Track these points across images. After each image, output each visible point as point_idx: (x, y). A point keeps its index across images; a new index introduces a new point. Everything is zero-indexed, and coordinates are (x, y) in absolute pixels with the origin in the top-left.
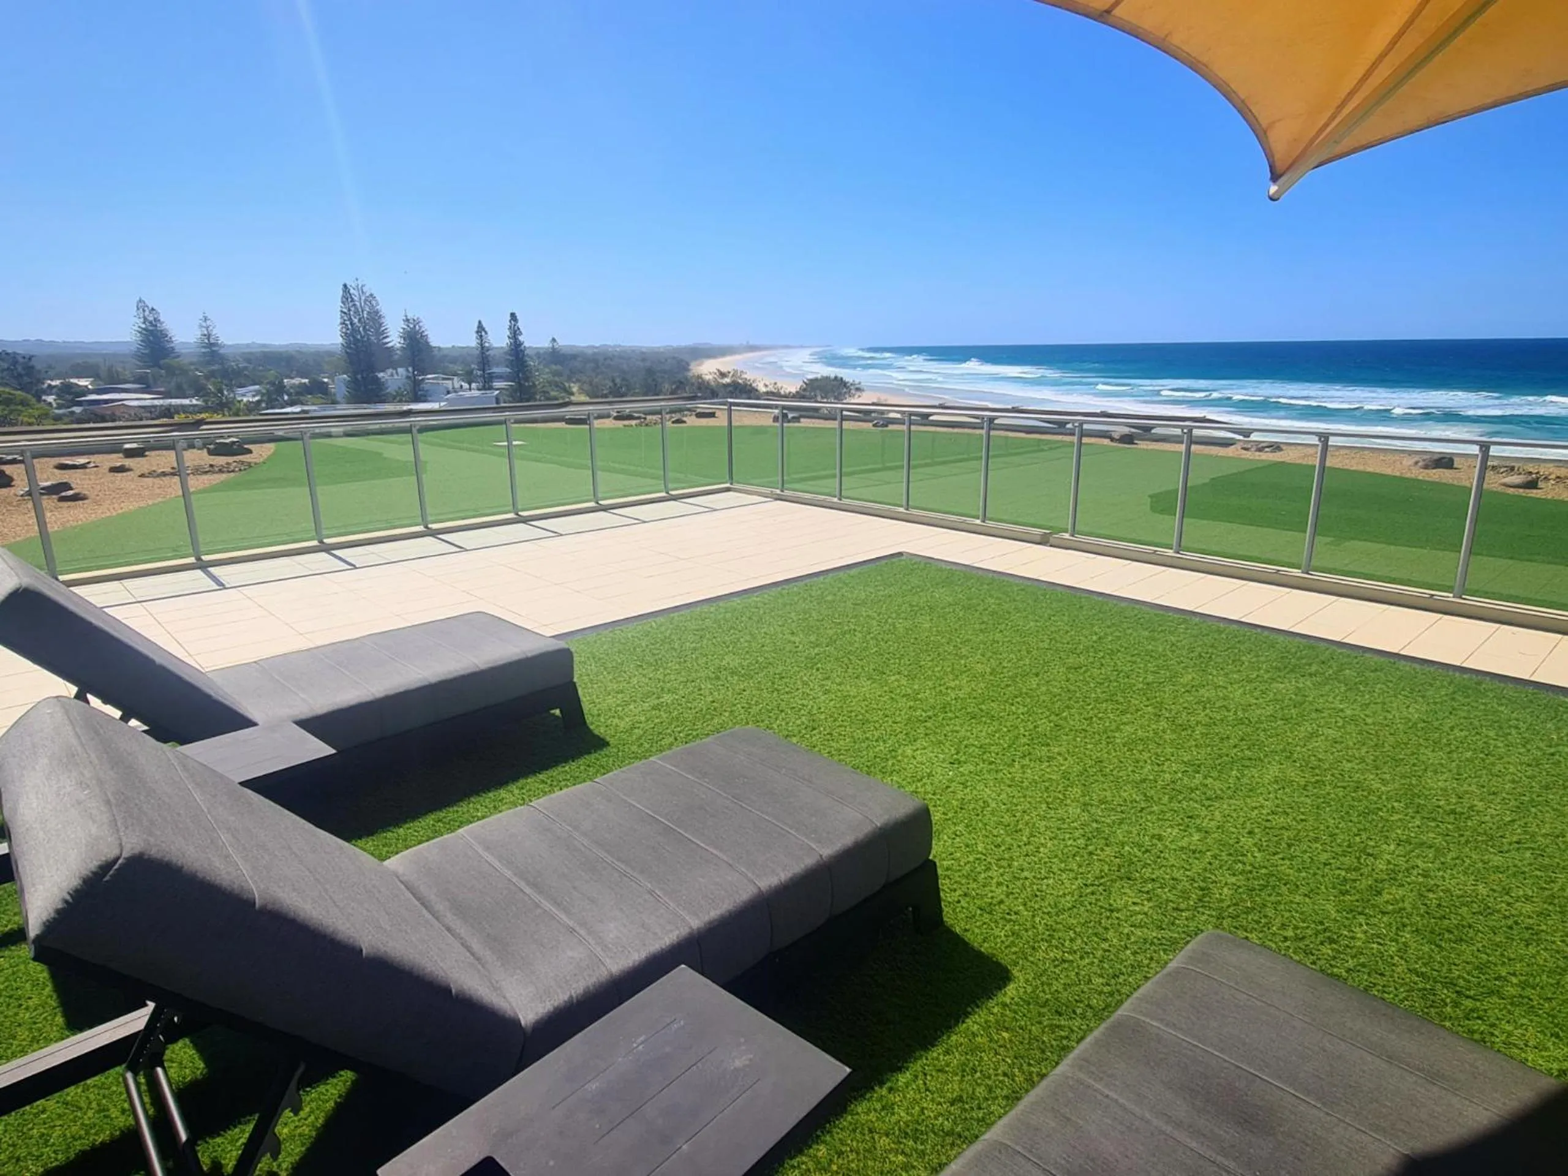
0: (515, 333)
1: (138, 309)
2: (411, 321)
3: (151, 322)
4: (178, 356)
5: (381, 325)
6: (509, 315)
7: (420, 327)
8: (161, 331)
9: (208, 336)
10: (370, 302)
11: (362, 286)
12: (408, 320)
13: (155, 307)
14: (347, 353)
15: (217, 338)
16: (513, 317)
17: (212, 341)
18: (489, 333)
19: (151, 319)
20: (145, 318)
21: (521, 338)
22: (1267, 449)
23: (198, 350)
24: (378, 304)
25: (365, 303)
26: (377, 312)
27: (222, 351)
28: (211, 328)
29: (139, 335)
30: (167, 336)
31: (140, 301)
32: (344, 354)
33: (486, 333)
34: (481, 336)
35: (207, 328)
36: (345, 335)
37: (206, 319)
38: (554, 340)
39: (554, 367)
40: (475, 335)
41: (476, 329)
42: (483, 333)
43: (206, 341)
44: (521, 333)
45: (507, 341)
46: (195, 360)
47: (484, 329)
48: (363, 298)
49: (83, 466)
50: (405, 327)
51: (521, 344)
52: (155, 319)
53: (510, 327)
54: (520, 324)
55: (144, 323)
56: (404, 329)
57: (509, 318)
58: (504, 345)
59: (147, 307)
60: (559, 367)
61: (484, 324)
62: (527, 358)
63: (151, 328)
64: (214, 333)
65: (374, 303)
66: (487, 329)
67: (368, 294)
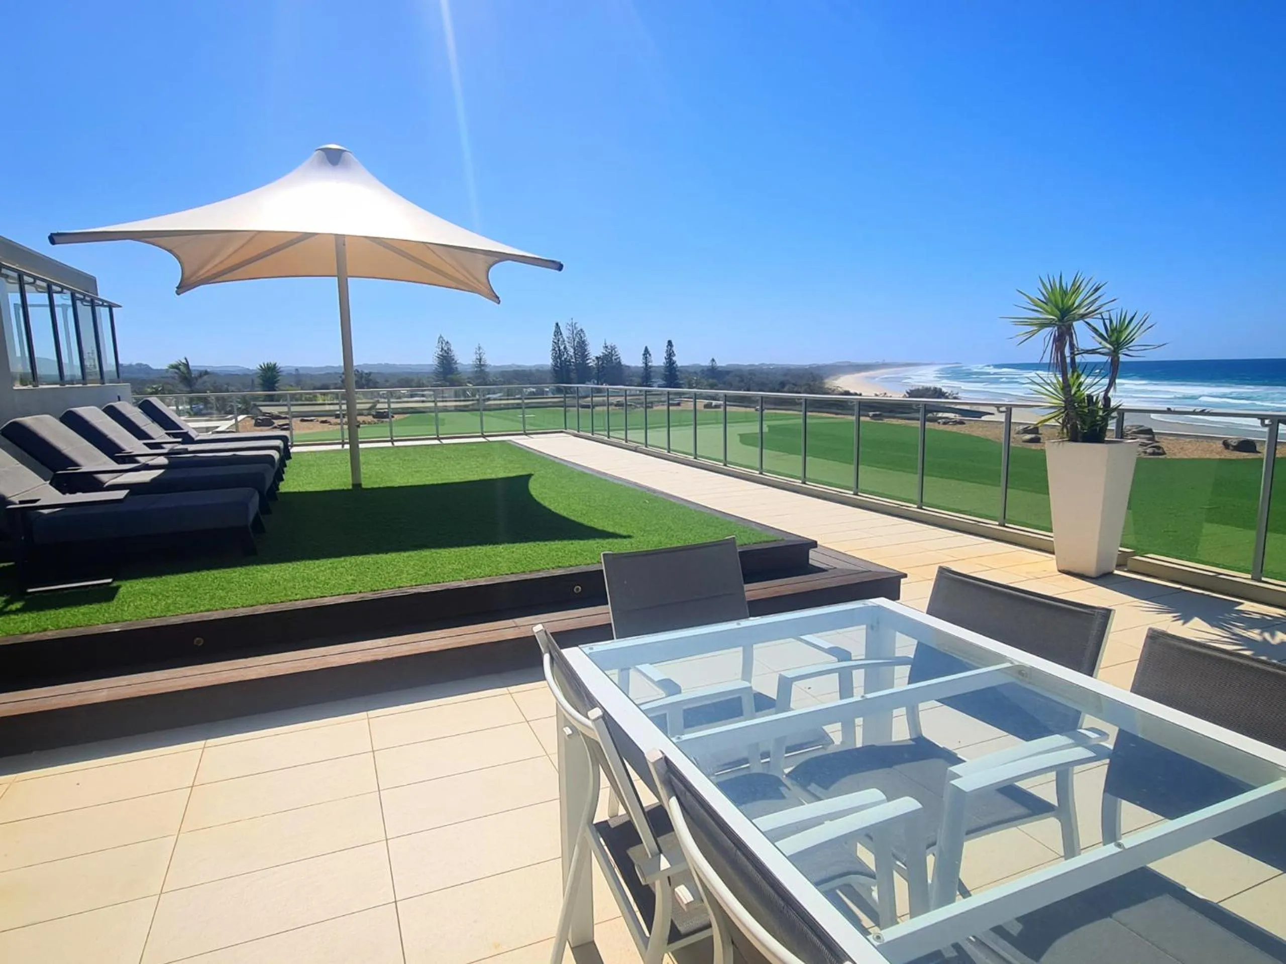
0: (670, 355)
1: (439, 342)
2: (609, 347)
3: (445, 351)
4: (460, 373)
5: (585, 350)
6: (667, 342)
7: (615, 352)
8: (451, 357)
9: (480, 360)
10: (580, 335)
11: (575, 324)
12: (606, 347)
13: (449, 341)
14: (554, 369)
15: (484, 362)
16: (670, 343)
17: (482, 363)
18: (652, 355)
19: (446, 349)
20: (442, 349)
21: (674, 358)
22: (951, 423)
23: (473, 370)
24: (585, 336)
25: (576, 335)
26: (584, 342)
27: (487, 370)
28: (482, 354)
29: (437, 359)
30: (453, 359)
31: (441, 337)
32: (552, 371)
33: (650, 355)
34: (646, 357)
35: (480, 354)
36: (555, 359)
37: (480, 348)
38: (713, 360)
39: (711, 381)
40: (642, 357)
41: (643, 352)
42: (648, 355)
43: (478, 363)
44: (675, 355)
45: (664, 361)
46: (471, 375)
47: (648, 352)
48: (575, 332)
49: (312, 421)
50: (604, 352)
51: (674, 363)
52: (448, 349)
53: (667, 350)
54: (674, 349)
55: (441, 351)
56: (603, 353)
57: (667, 344)
58: (662, 364)
59: (444, 341)
60: (715, 381)
61: (649, 348)
62: (678, 373)
63: (446, 355)
64: (483, 357)
65: (582, 335)
66: (651, 353)
67: (578, 329)
